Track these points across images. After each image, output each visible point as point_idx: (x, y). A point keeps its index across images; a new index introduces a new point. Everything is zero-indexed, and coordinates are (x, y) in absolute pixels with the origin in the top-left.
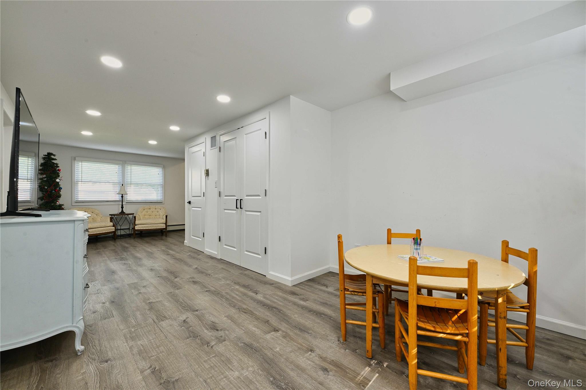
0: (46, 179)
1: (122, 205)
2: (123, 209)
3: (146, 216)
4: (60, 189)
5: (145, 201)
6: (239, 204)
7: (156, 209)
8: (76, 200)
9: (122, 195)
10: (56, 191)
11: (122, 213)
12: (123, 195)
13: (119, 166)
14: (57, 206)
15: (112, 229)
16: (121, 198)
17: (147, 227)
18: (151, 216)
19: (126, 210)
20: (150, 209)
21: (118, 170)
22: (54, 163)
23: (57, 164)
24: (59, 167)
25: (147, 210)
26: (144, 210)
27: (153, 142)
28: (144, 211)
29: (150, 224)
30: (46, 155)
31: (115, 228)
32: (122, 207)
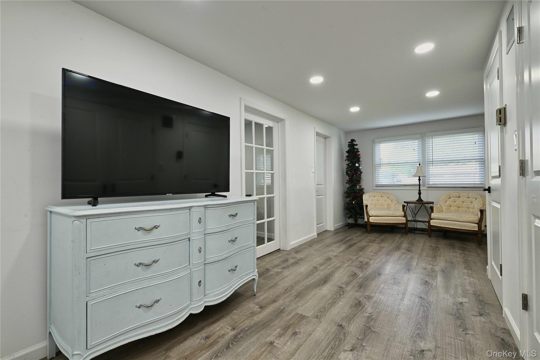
0: (351, 164)
1: (420, 191)
2: (421, 195)
3: (452, 208)
4: (361, 173)
5: (454, 185)
7: (469, 198)
8: (377, 184)
9: (419, 177)
10: (356, 176)
11: (420, 200)
12: (421, 178)
13: (419, 141)
14: (357, 189)
15: (401, 220)
16: (418, 181)
17: (447, 224)
18: (460, 209)
19: (424, 198)
20: (459, 197)
21: (418, 146)
22: (355, 149)
23: (357, 149)
24: (359, 152)
25: (455, 198)
26: (450, 198)
27: (433, 94)
28: (450, 200)
29: (452, 221)
30: (350, 142)
31: (407, 219)
32: (420, 194)
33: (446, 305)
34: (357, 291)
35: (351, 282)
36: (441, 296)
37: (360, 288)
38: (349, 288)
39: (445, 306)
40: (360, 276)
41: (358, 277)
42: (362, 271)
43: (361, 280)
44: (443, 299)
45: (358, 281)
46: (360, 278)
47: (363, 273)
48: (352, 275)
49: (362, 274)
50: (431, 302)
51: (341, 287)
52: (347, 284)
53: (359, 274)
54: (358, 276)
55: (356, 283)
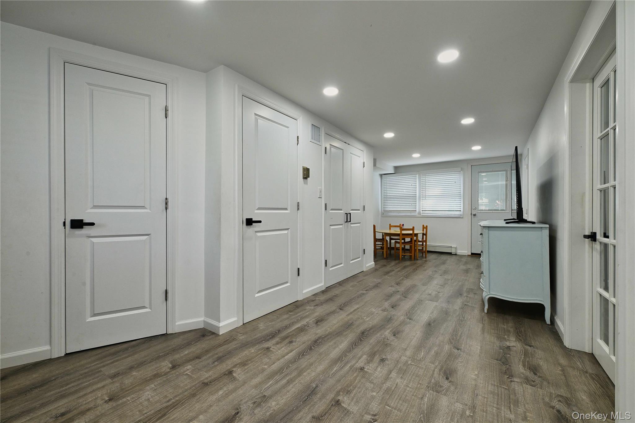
6: (348, 218)
34: (394, 315)
35: (400, 325)
37: (390, 318)
38: (402, 318)
40: (389, 331)
41: (391, 329)
42: (384, 338)
43: (388, 327)
45: (392, 325)
46: (389, 328)
47: (383, 336)
48: (398, 333)
49: (385, 333)
51: (410, 319)
52: (403, 323)
53: (390, 334)
54: (390, 331)
55: (394, 323)
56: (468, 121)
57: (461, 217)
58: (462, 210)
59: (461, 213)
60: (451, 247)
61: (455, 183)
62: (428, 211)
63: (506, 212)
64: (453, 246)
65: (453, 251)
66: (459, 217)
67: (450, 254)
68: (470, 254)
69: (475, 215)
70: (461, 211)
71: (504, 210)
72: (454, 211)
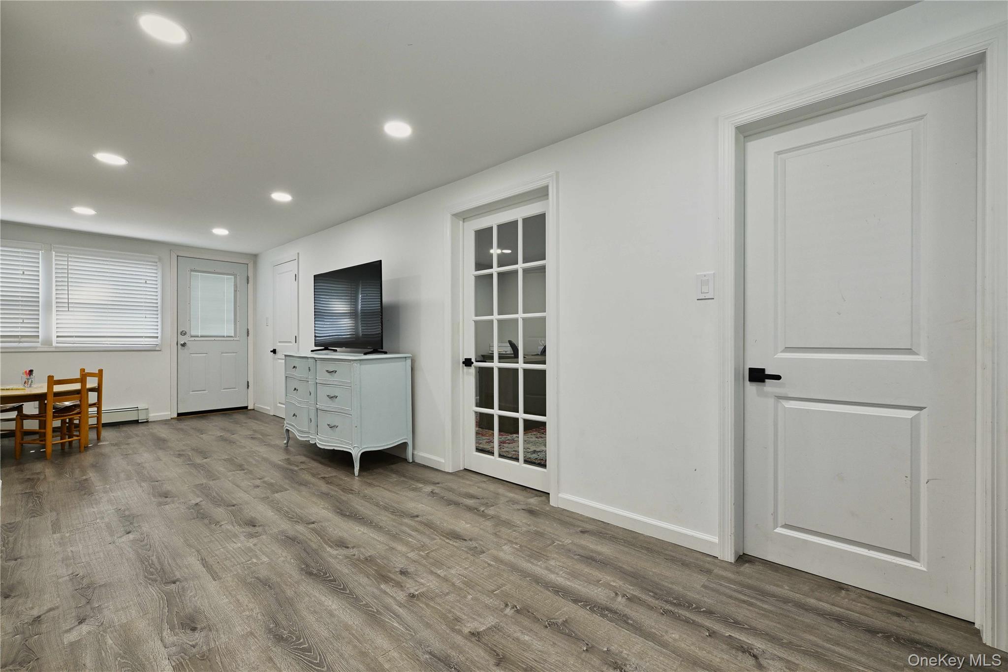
33: (117, 596)
36: (134, 611)
39: (117, 593)
44: (127, 607)
50: (149, 585)
56: (281, 197)
57: (157, 349)
58: (159, 335)
59: (157, 342)
60: (137, 409)
61: (146, 283)
62: (76, 337)
63: (236, 340)
64: (141, 406)
65: (142, 417)
66: (154, 349)
67: (136, 422)
68: (175, 416)
69: (184, 345)
70: (157, 337)
71: (232, 337)
72: (142, 337)
